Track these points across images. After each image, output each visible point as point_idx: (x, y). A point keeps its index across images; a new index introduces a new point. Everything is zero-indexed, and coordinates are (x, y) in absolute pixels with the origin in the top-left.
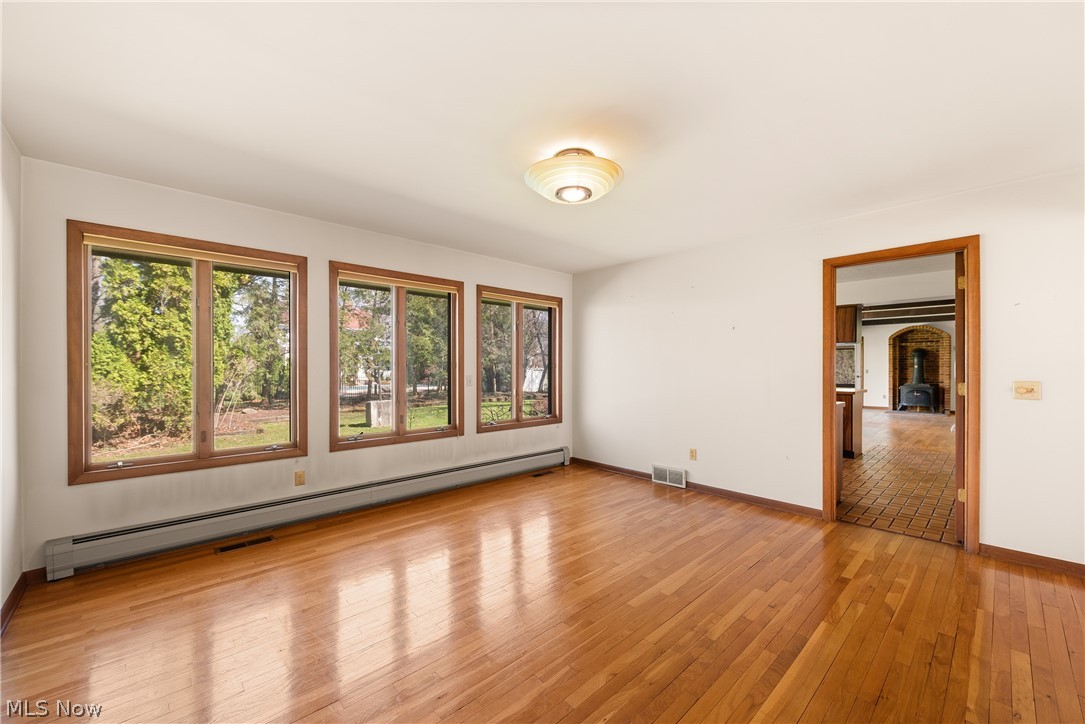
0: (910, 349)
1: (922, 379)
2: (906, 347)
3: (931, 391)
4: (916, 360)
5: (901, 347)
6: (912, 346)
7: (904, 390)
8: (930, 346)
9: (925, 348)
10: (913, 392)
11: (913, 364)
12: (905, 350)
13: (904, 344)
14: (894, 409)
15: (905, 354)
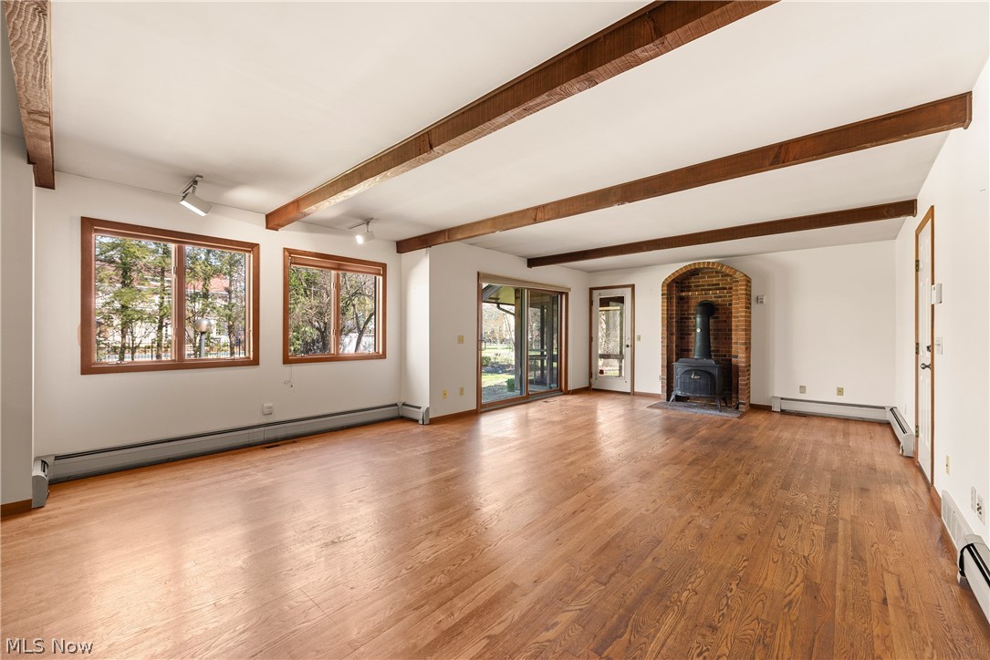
0: (693, 303)
1: (707, 352)
2: (688, 297)
3: (716, 372)
4: (698, 320)
5: (681, 299)
6: (696, 297)
8: (720, 297)
9: (713, 299)
10: (688, 372)
11: (695, 326)
12: (688, 302)
13: (683, 294)
14: (668, 400)
15: (687, 310)
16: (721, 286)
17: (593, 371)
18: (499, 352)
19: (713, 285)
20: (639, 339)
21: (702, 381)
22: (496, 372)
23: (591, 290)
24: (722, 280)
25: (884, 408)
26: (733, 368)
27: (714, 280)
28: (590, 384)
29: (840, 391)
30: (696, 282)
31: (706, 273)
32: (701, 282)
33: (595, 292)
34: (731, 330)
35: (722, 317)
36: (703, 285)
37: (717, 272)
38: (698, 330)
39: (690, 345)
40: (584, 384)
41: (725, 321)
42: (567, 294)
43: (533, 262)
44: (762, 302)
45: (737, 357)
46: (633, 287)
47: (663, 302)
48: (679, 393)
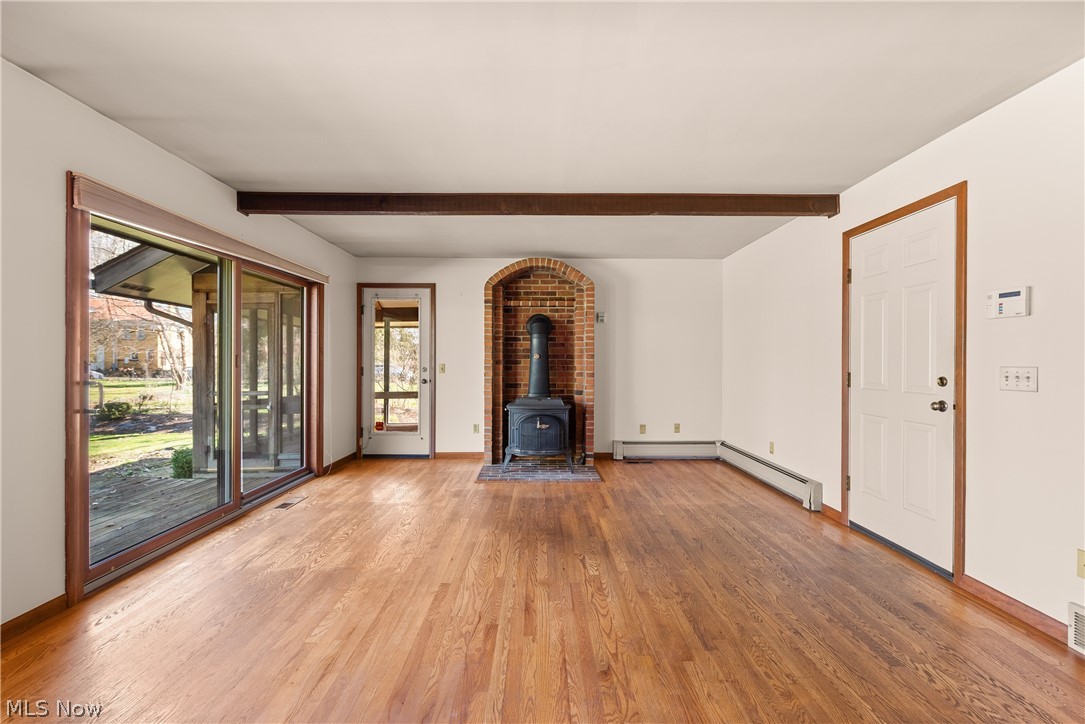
0: (523, 317)
1: (547, 388)
2: (516, 308)
3: (566, 417)
4: (535, 341)
5: (507, 310)
6: (527, 308)
7: (516, 415)
8: (557, 311)
9: (548, 314)
10: (531, 419)
11: (530, 350)
12: (515, 316)
13: (512, 303)
14: (495, 461)
15: (515, 328)
16: (557, 296)
17: (365, 425)
18: (148, 391)
19: (548, 294)
20: (443, 369)
21: (552, 432)
22: (144, 430)
23: (361, 287)
24: (559, 288)
25: (714, 443)
26: (577, 408)
27: (550, 287)
28: (359, 448)
29: (677, 428)
30: (525, 288)
31: (540, 276)
32: (533, 288)
33: (368, 293)
34: (572, 357)
35: (560, 339)
36: (535, 293)
37: (553, 277)
38: (536, 356)
39: (518, 377)
40: (350, 449)
41: (563, 345)
42: (321, 287)
43: (251, 201)
44: (602, 321)
45: (581, 393)
46: (433, 287)
47: (486, 313)
48: (517, 451)
